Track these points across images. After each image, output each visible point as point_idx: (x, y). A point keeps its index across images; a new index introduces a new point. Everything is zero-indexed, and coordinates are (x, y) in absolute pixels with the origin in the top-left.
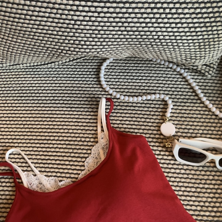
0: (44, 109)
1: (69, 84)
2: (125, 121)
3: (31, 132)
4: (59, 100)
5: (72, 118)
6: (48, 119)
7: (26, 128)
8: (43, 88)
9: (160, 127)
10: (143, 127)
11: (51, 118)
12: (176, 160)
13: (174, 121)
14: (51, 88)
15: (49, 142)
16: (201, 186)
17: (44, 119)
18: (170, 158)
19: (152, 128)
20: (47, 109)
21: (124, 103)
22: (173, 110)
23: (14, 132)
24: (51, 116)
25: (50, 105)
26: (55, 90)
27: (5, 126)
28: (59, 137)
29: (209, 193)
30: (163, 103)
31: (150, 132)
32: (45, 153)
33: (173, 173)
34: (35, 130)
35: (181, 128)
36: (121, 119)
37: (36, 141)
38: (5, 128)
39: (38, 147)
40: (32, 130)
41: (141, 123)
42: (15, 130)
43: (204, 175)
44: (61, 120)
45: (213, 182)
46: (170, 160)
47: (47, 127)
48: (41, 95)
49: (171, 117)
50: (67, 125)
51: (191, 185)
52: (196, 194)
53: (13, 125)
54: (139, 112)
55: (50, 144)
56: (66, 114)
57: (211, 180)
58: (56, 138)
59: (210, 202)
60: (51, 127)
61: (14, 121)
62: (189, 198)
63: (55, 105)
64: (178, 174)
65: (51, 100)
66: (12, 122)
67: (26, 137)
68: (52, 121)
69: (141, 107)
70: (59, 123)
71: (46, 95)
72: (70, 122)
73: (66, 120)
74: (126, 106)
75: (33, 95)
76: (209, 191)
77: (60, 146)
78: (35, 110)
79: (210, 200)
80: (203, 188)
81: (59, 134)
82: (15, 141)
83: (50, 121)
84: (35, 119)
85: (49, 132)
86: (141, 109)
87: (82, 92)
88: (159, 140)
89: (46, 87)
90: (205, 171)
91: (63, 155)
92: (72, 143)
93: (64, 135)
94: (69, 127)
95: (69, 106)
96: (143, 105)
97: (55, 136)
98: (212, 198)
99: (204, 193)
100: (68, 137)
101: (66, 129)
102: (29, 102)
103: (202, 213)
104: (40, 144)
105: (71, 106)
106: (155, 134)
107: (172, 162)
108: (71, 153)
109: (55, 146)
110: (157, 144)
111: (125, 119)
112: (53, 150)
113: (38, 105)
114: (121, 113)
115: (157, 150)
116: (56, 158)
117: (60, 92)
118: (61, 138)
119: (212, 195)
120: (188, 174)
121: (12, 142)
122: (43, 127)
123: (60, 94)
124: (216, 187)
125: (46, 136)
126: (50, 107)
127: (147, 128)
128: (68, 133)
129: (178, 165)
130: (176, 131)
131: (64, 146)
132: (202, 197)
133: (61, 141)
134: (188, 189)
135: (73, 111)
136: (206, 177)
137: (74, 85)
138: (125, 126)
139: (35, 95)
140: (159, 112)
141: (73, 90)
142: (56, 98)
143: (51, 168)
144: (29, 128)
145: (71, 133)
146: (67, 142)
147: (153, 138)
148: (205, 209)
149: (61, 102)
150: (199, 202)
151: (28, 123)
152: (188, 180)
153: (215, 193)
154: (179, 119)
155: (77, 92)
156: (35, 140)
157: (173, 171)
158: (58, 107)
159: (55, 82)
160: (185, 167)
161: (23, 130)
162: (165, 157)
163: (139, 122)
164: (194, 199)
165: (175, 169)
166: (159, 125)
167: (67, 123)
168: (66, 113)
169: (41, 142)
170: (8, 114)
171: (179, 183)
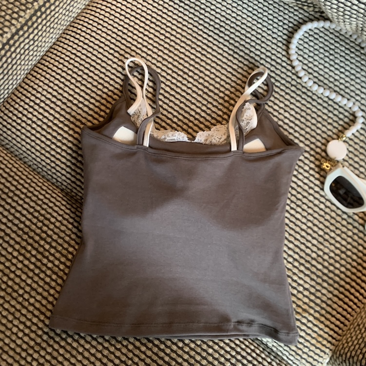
0: (200, 33)
1: (249, 23)
2: (291, 109)
3: (170, 51)
4: (225, 34)
5: (228, 66)
6: (199, 49)
7: (166, 43)
8: (213, 7)
9: (328, 142)
10: (308, 130)
11: (203, 49)
12: (322, 189)
13: (350, 145)
14: (223, 13)
15: (185, 76)
16: (333, 235)
17: (194, 46)
18: (317, 182)
19: (319, 137)
20: (205, 36)
21: (303, 87)
22: (357, 133)
23: (150, 38)
24: (204, 47)
25: (211, 33)
26: (227, 19)
27: (142, 25)
28: (200, 77)
29: (337, 248)
30: (351, 117)
31: (313, 140)
32: (173, 86)
33: (310, 201)
34: (176, 52)
35: (353, 160)
36: (287, 103)
37: (170, 66)
38: (140, 27)
39: (168, 74)
40: (171, 49)
41: (309, 124)
42: (152, 36)
43: (343, 226)
44: (214, 59)
45: (349, 240)
46: (315, 185)
47: (193, 57)
48: (207, 14)
49: (351, 139)
50: (217, 70)
51: (321, 226)
52: (321, 240)
53: (152, 29)
54: (314, 109)
55: (185, 79)
56: (224, 57)
57: (348, 236)
58: (196, 77)
59: (330, 257)
60: (197, 60)
61: (157, 25)
62: (309, 238)
63: (216, 37)
64: (315, 205)
65: (215, 28)
66: (153, 25)
67: (160, 53)
68: (202, 54)
69: (321, 105)
70: (209, 62)
71: (213, 18)
72: (223, 68)
73: (219, 63)
74: (304, 93)
75: (197, 8)
76: (338, 245)
77: (195, 89)
78: (189, 28)
79: (332, 255)
80: (334, 238)
81: (201, 75)
82: (145, 49)
83: (199, 52)
84: (183, 39)
85: (191, 65)
86: (319, 107)
87: (259, 42)
88: (318, 156)
89: (219, 8)
90: (348, 223)
91: (193, 102)
92: (211, 94)
93: (207, 78)
94: (218, 74)
95: (233, 48)
96: (325, 105)
97: (195, 74)
98: (336, 255)
99: (331, 244)
100: (210, 84)
101: (213, 73)
102: (187, 13)
103: (314, 263)
104: (173, 72)
105: (236, 51)
106: (317, 147)
107: (317, 189)
108: (203, 105)
109: (190, 85)
110: (312, 159)
111: (292, 106)
112: (184, 88)
113: (196, 24)
114: (292, 97)
115: (308, 165)
116: (183, 100)
117: (232, 25)
118: (201, 81)
119: (338, 252)
120: (326, 213)
121: (140, 49)
122: (187, 53)
123: (231, 27)
124: (349, 247)
125: (185, 67)
126: (209, 36)
127: (313, 133)
128: (213, 79)
129: (322, 196)
130: (345, 159)
131: (200, 93)
132: (325, 247)
133: (200, 83)
134: (316, 229)
135: (234, 58)
136: (344, 230)
137: (254, 28)
138: (287, 115)
139: (199, 10)
140: (339, 125)
141: (249, 32)
142: (222, 29)
143: (171, 107)
144: (170, 46)
145: (216, 82)
146: (206, 90)
147: (312, 149)
148: (320, 260)
149: (227, 38)
150: (319, 249)
151: (173, 38)
152: (322, 220)
153: (342, 252)
154: (357, 147)
155: (254, 38)
156: (169, 62)
157: (311, 198)
158: (219, 42)
159: (233, 10)
160: (328, 204)
161: (162, 43)
162: (312, 178)
163: (307, 120)
164: (315, 242)
165: (315, 198)
166: (329, 139)
167: (218, 68)
168: (225, 54)
169: (175, 69)
170: (153, 12)
171: (310, 216)
